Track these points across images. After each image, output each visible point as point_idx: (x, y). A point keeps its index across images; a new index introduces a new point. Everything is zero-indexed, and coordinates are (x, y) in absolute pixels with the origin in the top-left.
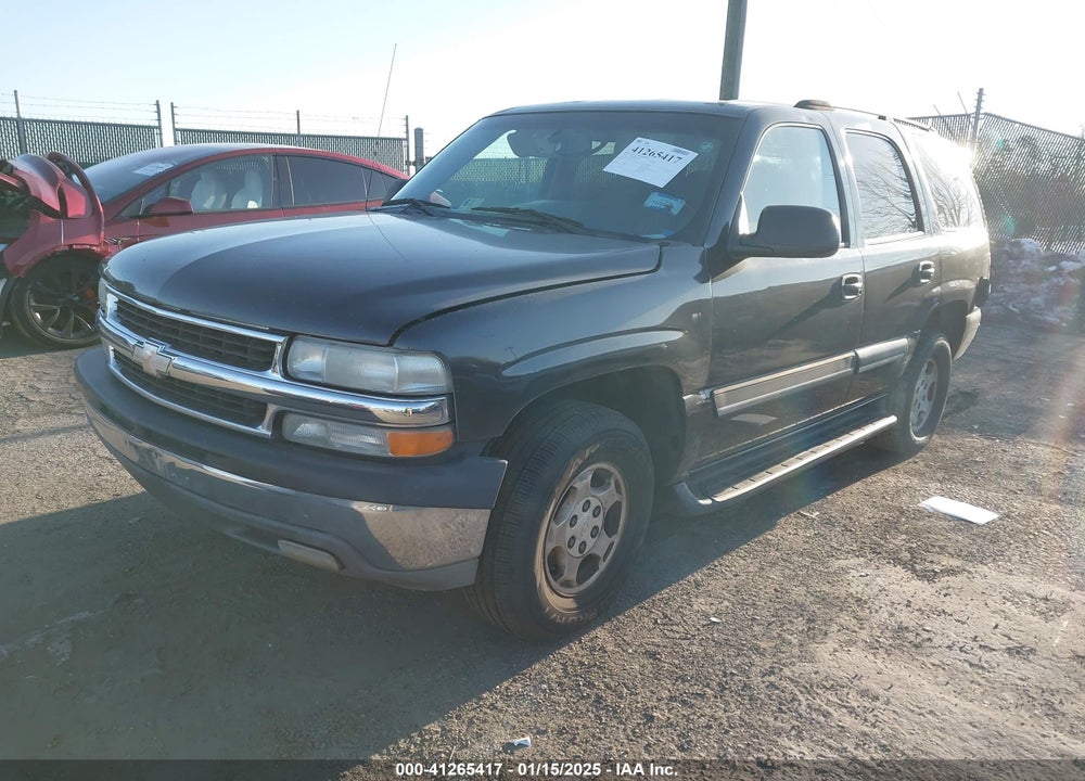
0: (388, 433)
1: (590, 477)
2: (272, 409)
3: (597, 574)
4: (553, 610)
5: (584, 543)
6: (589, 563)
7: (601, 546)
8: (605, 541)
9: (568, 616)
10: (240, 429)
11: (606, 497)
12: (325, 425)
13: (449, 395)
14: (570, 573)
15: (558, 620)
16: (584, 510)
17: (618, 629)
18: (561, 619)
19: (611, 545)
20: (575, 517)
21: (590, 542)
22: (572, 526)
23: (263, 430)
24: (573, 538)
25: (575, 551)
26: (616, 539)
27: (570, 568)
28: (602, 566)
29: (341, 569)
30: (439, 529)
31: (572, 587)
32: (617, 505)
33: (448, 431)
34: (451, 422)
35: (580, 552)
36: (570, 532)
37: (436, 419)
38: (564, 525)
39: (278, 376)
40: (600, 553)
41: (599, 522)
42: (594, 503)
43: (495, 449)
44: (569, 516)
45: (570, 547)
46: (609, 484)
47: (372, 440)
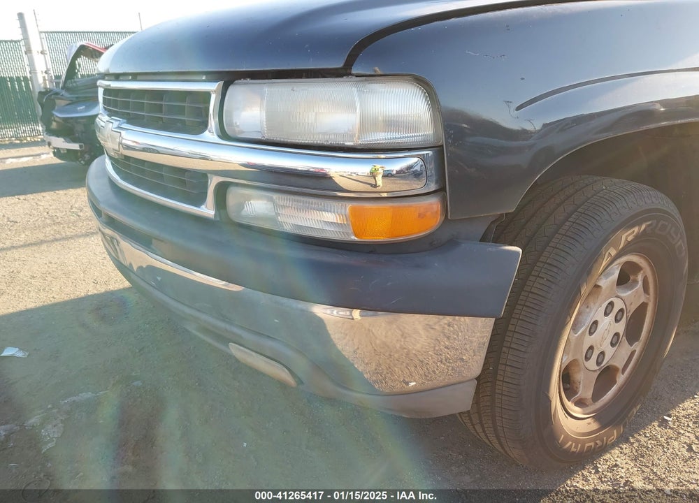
0: (349, 205)
1: (617, 272)
2: (213, 182)
3: (615, 388)
4: (568, 438)
5: (603, 353)
6: (607, 375)
7: (620, 356)
8: (625, 349)
9: (584, 442)
10: (162, 202)
11: (632, 297)
12: (271, 200)
13: (438, 149)
14: (585, 391)
15: (573, 449)
16: (606, 314)
17: (643, 457)
18: (576, 447)
19: (633, 353)
20: (596, 323)
21: (609, 351)
22: (591, 333)
23: (207, 210)
24: (591, 348)
25: (592, 364)
26: (638, 347)
27: (585, 383)
28: (621, 379)
29: (298, 385)
30: (422, 332)
31: (587, 406)
32: (643, 307)
33: (434, 203)
34: (440, 190)
35: (598, 363)
36: (588, 341)
37: (417, 186)
38: (583, 333)
39: (215, 139)
40: (619, 364)
41: (621, 327)
42: (619, 305)
43: (500, 232)
44: (588, 322)
45: (587, 358)
46: (636, 282)
47: (330, 217)
